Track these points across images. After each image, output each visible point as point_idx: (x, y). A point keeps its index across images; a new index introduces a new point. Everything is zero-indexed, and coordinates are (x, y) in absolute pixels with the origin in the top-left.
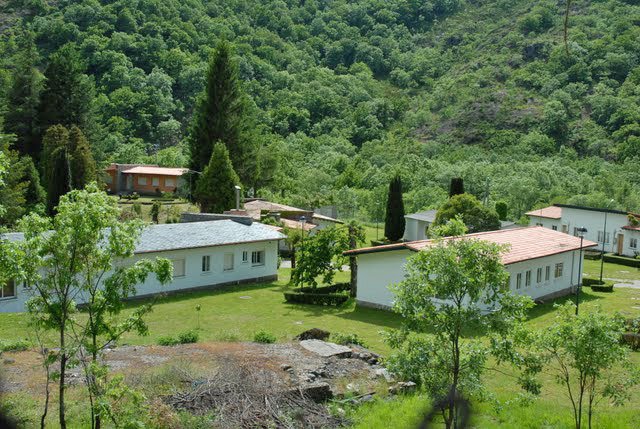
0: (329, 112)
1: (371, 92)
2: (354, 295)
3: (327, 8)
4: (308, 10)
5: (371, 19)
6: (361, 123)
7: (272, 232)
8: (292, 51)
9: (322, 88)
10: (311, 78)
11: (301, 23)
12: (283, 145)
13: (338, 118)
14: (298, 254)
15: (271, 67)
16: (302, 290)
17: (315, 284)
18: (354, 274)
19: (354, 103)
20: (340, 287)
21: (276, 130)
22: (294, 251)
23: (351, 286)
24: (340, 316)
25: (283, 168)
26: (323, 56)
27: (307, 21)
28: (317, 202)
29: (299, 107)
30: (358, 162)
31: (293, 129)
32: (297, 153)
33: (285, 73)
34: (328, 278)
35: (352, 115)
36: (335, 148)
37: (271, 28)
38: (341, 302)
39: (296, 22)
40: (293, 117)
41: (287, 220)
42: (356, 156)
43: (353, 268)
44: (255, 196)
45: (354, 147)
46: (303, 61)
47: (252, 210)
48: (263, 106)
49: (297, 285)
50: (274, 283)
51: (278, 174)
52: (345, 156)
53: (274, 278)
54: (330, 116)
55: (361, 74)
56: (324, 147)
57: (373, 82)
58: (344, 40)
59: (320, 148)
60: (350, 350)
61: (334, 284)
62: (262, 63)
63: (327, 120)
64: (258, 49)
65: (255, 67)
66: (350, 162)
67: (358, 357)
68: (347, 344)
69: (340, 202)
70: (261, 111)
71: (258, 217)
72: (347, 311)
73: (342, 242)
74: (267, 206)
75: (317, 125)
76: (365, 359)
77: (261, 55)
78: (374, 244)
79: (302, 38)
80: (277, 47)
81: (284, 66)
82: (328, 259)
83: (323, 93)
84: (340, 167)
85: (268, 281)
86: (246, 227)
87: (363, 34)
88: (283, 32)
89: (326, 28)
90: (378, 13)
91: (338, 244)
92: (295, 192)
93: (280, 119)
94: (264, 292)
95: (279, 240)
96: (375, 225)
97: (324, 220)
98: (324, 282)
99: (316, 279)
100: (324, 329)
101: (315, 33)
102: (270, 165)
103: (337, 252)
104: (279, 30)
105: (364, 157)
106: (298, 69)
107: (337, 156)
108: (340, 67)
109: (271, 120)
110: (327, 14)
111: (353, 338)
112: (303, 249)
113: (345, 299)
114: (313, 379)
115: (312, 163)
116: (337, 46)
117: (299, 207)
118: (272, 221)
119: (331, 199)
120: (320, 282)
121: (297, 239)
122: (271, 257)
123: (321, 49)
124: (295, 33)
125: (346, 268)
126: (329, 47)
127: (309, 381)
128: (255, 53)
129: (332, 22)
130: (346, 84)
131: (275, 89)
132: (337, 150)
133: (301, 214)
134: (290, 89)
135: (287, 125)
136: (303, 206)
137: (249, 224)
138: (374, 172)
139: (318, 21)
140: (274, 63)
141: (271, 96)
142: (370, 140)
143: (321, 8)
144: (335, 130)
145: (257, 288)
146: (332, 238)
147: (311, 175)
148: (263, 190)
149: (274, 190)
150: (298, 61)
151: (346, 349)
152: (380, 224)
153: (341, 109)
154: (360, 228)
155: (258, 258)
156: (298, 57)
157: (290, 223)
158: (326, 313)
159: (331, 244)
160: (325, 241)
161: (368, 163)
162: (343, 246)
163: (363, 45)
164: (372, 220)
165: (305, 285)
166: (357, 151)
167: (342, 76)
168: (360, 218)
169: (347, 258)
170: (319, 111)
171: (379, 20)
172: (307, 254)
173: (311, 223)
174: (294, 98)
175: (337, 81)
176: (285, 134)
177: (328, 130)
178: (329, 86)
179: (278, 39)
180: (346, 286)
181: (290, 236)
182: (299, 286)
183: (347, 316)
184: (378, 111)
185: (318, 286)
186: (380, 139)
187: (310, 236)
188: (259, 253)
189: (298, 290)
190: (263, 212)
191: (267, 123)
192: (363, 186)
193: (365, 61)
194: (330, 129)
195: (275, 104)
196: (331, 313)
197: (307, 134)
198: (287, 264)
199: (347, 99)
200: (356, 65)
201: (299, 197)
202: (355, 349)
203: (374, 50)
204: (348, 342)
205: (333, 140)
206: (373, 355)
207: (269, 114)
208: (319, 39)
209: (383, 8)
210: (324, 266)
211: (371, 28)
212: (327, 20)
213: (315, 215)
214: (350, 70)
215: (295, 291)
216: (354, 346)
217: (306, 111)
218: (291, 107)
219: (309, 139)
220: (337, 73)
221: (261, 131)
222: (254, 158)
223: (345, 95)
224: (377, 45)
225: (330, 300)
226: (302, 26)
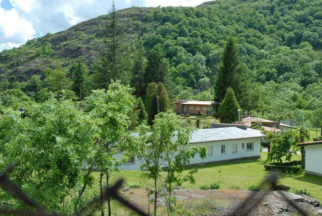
0: (287, 69)
1: (311, 57)
2: (303, 167)
3: (286, 15)
4: (275, 17)
5: (311, 18)
6: (305, 75)
7: (257, 133)
8: (266, 39)
9: (283, 57)
10: (277, 52)
11: (271, 24)
12: (262, 88)
13: (292, 72)
14: (272, 145)
15: (256, 48)
16: (274, 164)
17: (281, 161)
18: (303, 156)
19: (302, 64)
20: (295, 163)
21: (258, 80)
22: (269, 143)
23: (302, 163)
24: (295, 179)
25: (263, 100)
26: (284, 40)
27: (275, 23)
28: (282, 117)
29: (271, 68)
30: (305, 95)
31: (268, 79)
32: (270, 91)
33: (263, 51)
34: (288, 158)
35: (301, 70)
36: (291, 88)
37: (255, 28)
38: (296, 171)
39: (269, 24)
40: (268, 73)
41: (265, 127)
42: (304, 92)
43: (303, 153)
44: (248, 114)
45: (302, 88)
46: (273, 44)
47: (246, 122)
48: (252, 68)
49: (271, 161)
50: (258, 160)
51: (260, 103)
52: (297, 92)
53: (259, 157)
54: (288, 72)
55: (306, 48)
56: (285, 88)
57: (313, 52)
58: (295, 31)
59: (283, 89)
60: (302, 198)
61: (292, 161)
62: (251, 47)
63: (286, 74)
64: (248, 39)
65: (247, 48)
66: (300, 96)
67: (307, 202)
68: (300, 194)
69: (294, 117)
70: (250, 71)
71: (250, 125)
72: (300, 176)
73: (296, 139)
74: (254, 120)
75: (281, 76)
76: (311, 203)
77: (250, 43)
78: (315, 140)
79: (272, 32)
80: (258, 37)
81: (263, 47)
82: (289, 148)
83: (284, 59)
84: (294, 99)
85: (255, 159)
86: (243, 130)
87: (307, 26)
88: (262, 30)
89: (285, 25)
90: (316, 14)
91: (294, 140)
92: (269, 112)
93: (261, 75)
94: (253, 164)
95: (261, 137)
96: (316, 129)
97: (286, 127)
98: (286, 160)
99: (282, 158)
100: (287, 185)
101: (279, 28)
102: (256, 98)
103: (294, 144)
104: (259, 29)
105: (308, 92)
106: (270, 48)
107: (292, 93)
108: (294, 45)
109: (256, 75)
110: (286, 18)
111: (304, 191)
112: (274, 142)
113: (298, 169)
114: (281, 212)
115: (279, 97)
116: (292, 34)
117: (272, 120)
118: (257, 127)
119: (289, 115)
120: (284, 159)
121: (271, 137)
122: (257, 146)
123: (282, 37)
124: (268, 30)
125: (299, 153)
126: (287, 35)
127: (279, 213)
128: (247, 42)
129: (289, 22)
130: (297, 54)
131: (258, 59)
132: (292, 89)
133: (273, 123)
134: (266, 59)
135: (265, 77)
136: (274, 119)
137: (245, 129)
138: (315, 100)
139: (281, 21)
140: (257, 46)
141: (256, 63)
142: (312, 83)
143: (283, 15)
144: (291, 79)
145: (250, 162)
146: (290, 136)
147: (278, 103)
148: (252, 111)
149: (258, 111)
150: (270, 44)
151: (300, 197)
152: (318, 129)
153: (294, 67)
154: (306, 131)
155: (250, 146)
156: (270, 42)
157: (267, 129)
158: (288, 177)
159: (290, 140)
160: (286, 138)
161: (311, 96)
162: (297, 141)
163: (307, 32)
164: (314, 127)
165: (276, 161)
166: (304, 90)
167: (295, 50)
168: (306, 125)
169: (299, 147)
170: (282, 69)
171: (316, 18)
172: (277, 145)
173: (278, 128)
174: (268, 63)
175: (291, 53)
176: (263, 83)
177: (287, 79)
178: (287, 55)
179: (259, 34)
180: (299, 163)
181: (267, 135)
182: (272, 162)
183: (299, 179)
184: (316, 67)
185: (283, 162)
186: (317, 82)
187: (278, 135)
188: (250, 144)
189: (272, 164)
190: (252, 123)
191: (254, 77)
192: (307, 108)
193: (308, 41)
194: (288, 79)
195: (258, 67)
196: (290, 177)
197: (276, 81)
198: (266, 150)
199: (298, 62)
200: (302, 44)
201: (272, 114)
202: (305, 198)
203: (313, 34)
204: (301, 193)
205: (290, 84)
206: (316, 202)
207: (255, 72)
208: (281, 32)
209: (319, 10)
210: (286, 151)
211: (312, 23)
212: (285, 21)
213: (281, 124)
214: (299, 46)
215: (270, 164)
216: (305, 195)
217: (275, 70)
218: (267, 68)
219: (276, 85)
220: (292, 48)
221: (251, 81)
222: (247, 95)
223: (296, 60)
224: (315, 31)
225: (290, 169)
226: (272, 26)
